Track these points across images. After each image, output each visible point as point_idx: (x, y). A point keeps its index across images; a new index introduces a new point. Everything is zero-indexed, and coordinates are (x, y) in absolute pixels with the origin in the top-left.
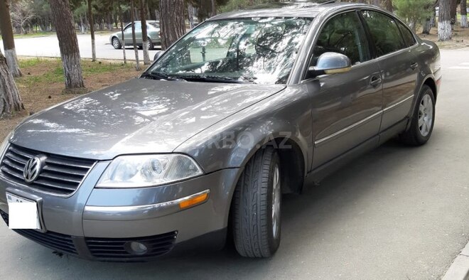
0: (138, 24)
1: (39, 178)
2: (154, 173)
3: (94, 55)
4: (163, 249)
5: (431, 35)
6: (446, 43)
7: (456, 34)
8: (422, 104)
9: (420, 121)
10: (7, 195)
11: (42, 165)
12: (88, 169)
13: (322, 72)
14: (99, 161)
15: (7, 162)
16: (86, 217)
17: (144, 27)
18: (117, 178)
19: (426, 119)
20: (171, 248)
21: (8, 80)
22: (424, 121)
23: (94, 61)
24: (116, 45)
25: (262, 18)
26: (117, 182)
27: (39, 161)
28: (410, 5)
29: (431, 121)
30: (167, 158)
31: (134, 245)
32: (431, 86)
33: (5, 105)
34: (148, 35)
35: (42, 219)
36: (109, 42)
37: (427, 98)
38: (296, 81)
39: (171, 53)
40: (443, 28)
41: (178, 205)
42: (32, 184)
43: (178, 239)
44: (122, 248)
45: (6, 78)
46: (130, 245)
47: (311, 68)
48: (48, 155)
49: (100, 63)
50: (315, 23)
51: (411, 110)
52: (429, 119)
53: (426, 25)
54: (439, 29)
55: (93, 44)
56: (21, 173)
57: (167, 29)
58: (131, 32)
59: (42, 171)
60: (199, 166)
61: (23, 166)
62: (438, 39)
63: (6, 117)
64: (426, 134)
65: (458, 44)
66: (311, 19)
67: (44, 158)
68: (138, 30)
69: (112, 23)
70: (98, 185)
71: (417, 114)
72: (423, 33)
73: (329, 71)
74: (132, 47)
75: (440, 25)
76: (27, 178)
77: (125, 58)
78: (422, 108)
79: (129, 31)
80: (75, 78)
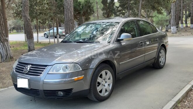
0: (55, 29)
1: (29, 72)
2: (66, 70)
3: (38, 40)
4: (68, 94)
5: (169, 32)
6: (175, 34)
7: (179, 31)
8: (161, 53)
9: (160, 60)
10: (18, 78)
11: (30, 68)
12: (44, 71)
13: (122, 40)
14: (49, 66)
15: (17, 68)
16: (44, 83)
17: (57, 30)
18: (54, 71)
19: (162, 59)
20: (71, 94)
21: (8, 48)
22: (162, 60)
23: (38, 42)
24: (46, 37)
25: (103, 23)
26: (54, 72)
27: (29, 66)
28: (159, 20)
29: (165, 60)
30: (71, 65)
31: (59, 92)
32: (164, 47)
33: (6, 57)
34: (59, 33)
35: (29, 85)
36: (43, 35)
37: (162, 51)
38: (113, 43)
39: (68, 38)
40: (173, 29)
41: (74, 79)
42: (27, 74)
43: (74, 91)
44: (55, 94)
45: (7, 47)
46: (58, 92)
47: (118, 38)
48: (32, 64)
49: (40, 43)
50: (120, 24)
51: (156, 55)
52: (164, 59)
53: (167, 28)
54: (172, 29)
55: (38, 36)
56: (23, 71)
57: (67, 29)
58: (53, 31)
59: (30, 69)
60: (81, 67)
61: (23, 68)
62: (171, 33)
63: (6, 61)
64: (163, 64)
65: (179, 35)
66: (119, 23)
67: (30, 66)
68: (55, 31)
69: (44, 29)
70: (49, 73)
71: (159, 57)
72: (166, 31)
73: (125, 39)
74: (53, 37)
75: (172, 28)
76: (25, 72)
77: (50, 41)
78: (160, 55)
79: (52, 31)
80: (31, 48)
